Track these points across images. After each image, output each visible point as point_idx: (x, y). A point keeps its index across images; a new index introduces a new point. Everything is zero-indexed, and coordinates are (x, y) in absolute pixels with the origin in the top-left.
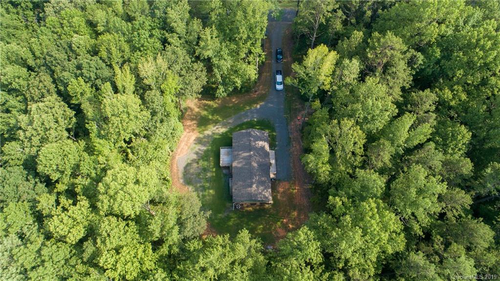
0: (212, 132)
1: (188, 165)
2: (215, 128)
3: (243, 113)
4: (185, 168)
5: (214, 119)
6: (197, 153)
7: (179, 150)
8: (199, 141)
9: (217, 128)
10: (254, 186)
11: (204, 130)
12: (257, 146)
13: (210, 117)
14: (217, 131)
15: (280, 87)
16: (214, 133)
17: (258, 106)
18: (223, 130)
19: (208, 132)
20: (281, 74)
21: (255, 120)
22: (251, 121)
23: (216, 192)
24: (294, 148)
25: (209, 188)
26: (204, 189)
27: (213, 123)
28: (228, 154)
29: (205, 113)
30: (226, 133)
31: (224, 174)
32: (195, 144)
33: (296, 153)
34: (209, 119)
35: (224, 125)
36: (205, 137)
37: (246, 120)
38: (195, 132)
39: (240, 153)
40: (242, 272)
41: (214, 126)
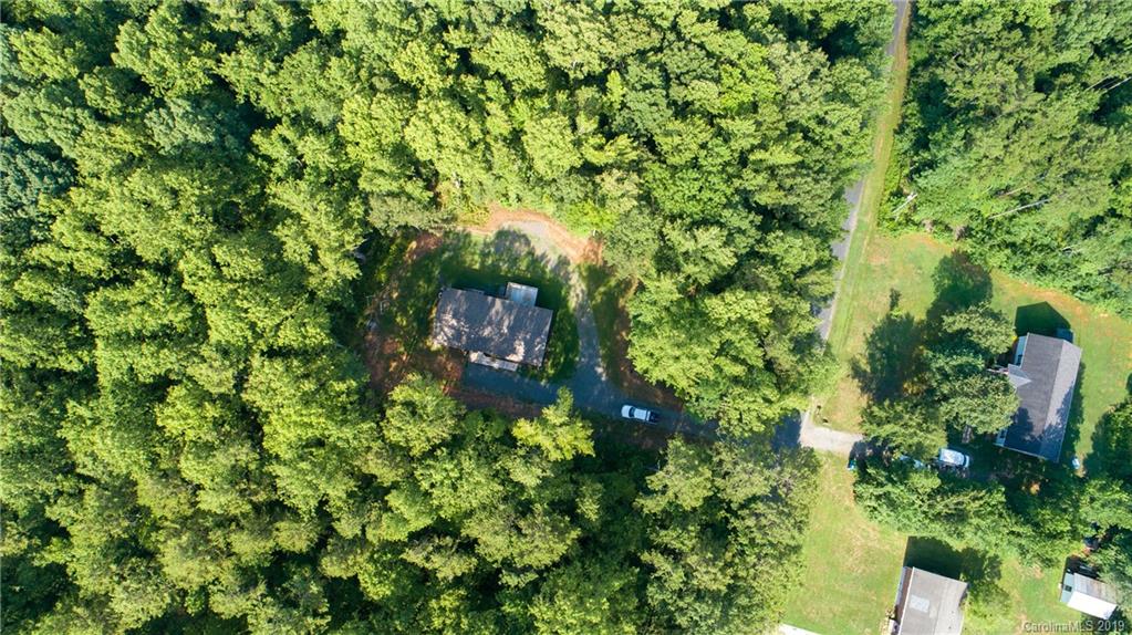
0: (574, 286)
1: (528, 242)
2: (578, 291)
3: (594, 342)
4: (524, 236)
5: (596, 294)
6: (543, 256)
7: (558, 229)
8: (563, 262)
9: (577, 296)
10: (454, 322)
11: (581, 274)
12: (517, 342)
13: (602, 289)
14: (572, 294)
15: (625, 411)
16: (570, 287)
17: (600, 370)
18: (573, 303)
19: (575, 279)
20: (650, 420)
21: (577, 359)
22: (578, 351)
23: (475, 270)
24: (512, 404)
25: (483, 263)
26: (484, 255)
27: (589, 290)
28: (527, 299)
29: (613, 283)
30: (566, 306)
31: (498, 286)
32: (560, 256)
33: (503, 404)
34: (599, 286)
35: (582, 307)
36: (567, 273)
37: (580, 343)
38: (582, 260)
39: (512, 318)
40: (301, 255)
41: (582, 291)
